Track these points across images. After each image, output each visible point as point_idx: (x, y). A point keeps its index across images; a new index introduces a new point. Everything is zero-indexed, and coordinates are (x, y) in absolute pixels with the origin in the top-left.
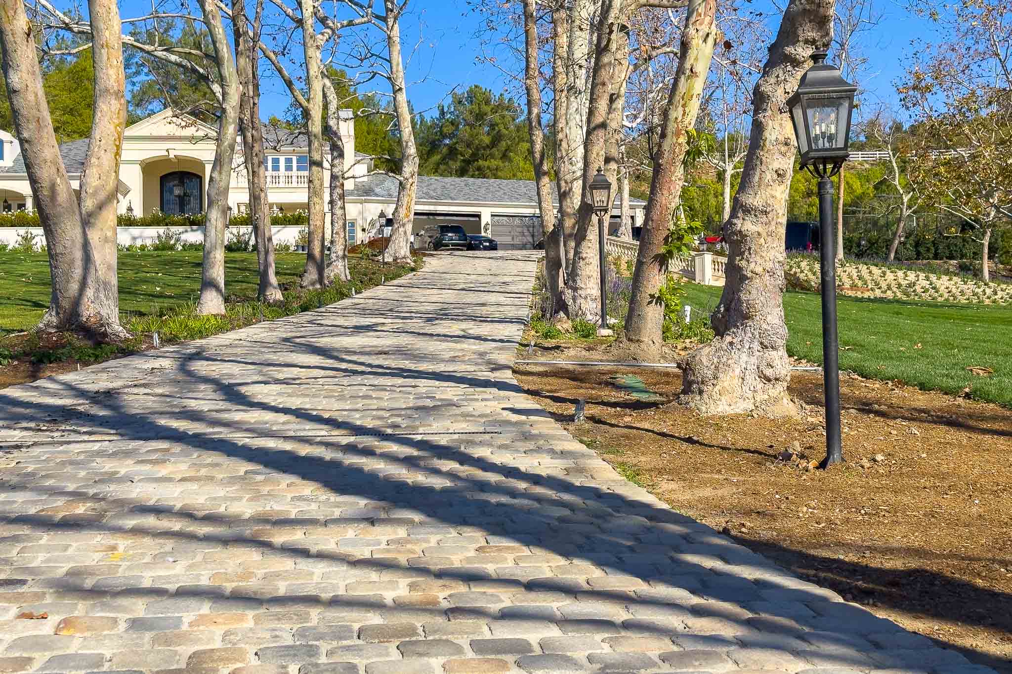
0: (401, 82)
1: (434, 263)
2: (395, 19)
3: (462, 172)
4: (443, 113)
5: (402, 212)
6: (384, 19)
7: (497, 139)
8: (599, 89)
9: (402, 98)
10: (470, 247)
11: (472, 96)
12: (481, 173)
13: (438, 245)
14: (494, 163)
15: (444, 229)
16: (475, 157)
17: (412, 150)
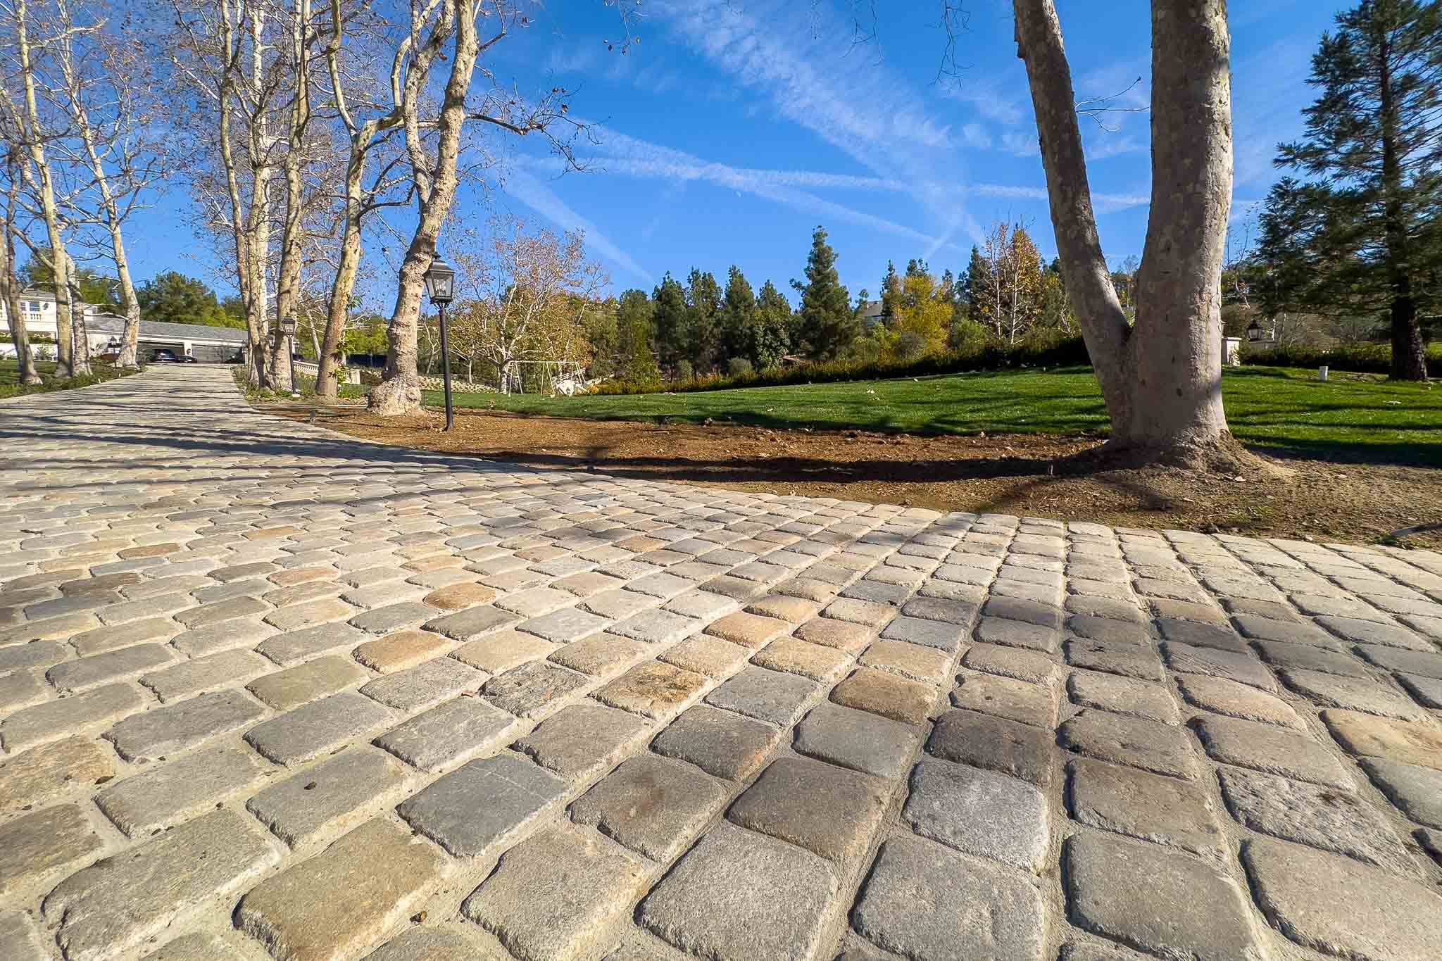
0: (123, 261)
1: (153, 369)
2: (117, 224)
3: (167, 320)
4: (148, 285)
5: (128, 338)
6: (109, 223)
7: (191, 304)
8: (285, 273)
9: (125, 271)
10: (178, 362)
11: (171, 277)
12: (180, 321)
13: (154, 360)
14: (189, 317)
15: (158, 351)
16: (175, 313)
17: (134, 302)
